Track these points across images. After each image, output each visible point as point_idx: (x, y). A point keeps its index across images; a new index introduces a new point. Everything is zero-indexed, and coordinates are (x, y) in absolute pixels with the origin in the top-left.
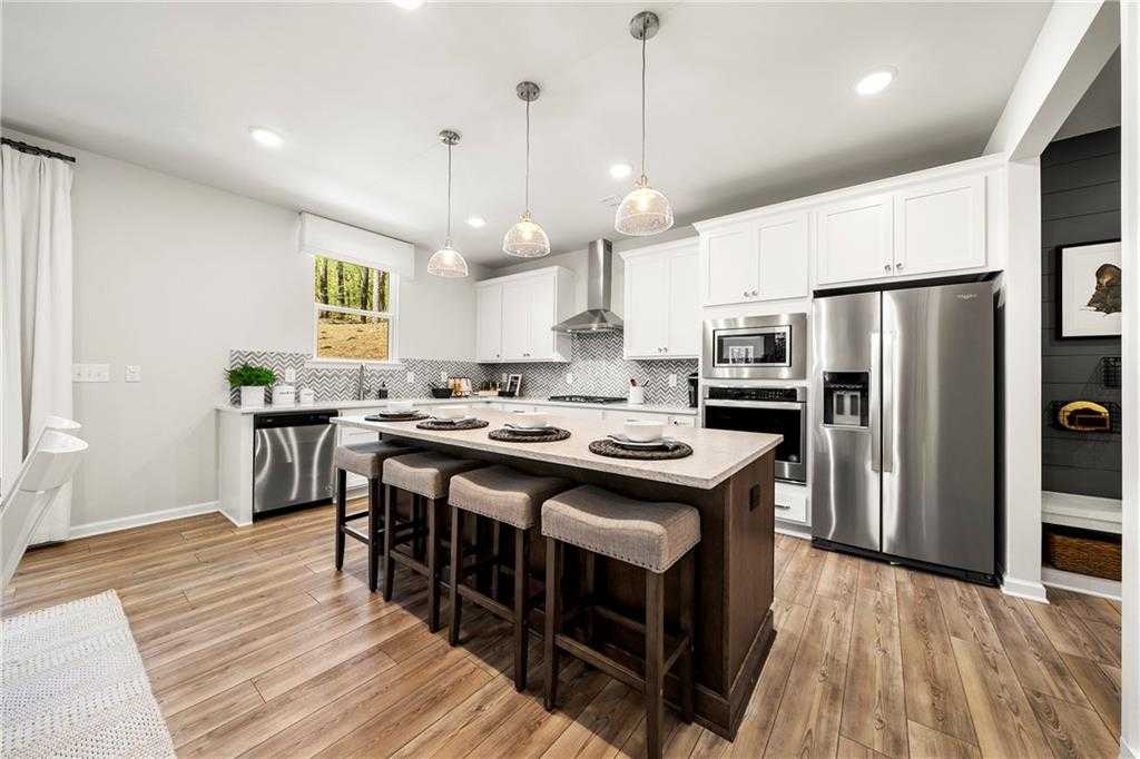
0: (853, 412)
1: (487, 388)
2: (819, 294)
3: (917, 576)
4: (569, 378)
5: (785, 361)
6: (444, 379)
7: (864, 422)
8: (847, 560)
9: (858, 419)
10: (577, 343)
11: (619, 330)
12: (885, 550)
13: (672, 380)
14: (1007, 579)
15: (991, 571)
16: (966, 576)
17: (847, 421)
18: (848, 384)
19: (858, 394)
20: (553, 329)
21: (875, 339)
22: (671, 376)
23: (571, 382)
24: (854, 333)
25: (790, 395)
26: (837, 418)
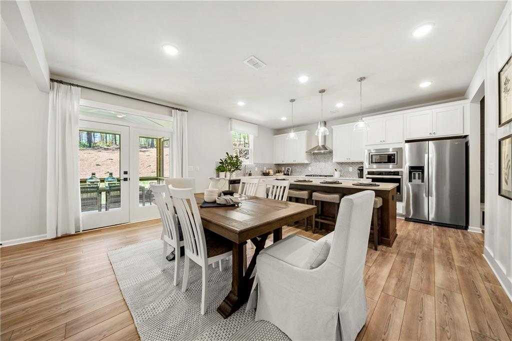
0: (419, 179)
1: (279, 172)
2: (407, 142)
3: (440, 227)
4: (310, 169)
5: (395, 163)
6: (265, 170)
7: (423, 181)
8: (417, 223)
9: (421, 180)
10: (313, 157)
11: (331, 152)
12: (430, 220)
13: (351, 169)
14: (469, 227)
15: (464, 225)
16: (457, 227)
17: (417, 181)
18: (417, 170)
19: (421, 173)
20: (307, 152)
21: (426, 155)
22: (351, 168)
23: (311, 170)
24: (419, 154)
25: (397, 173)
26: (413, 180)
